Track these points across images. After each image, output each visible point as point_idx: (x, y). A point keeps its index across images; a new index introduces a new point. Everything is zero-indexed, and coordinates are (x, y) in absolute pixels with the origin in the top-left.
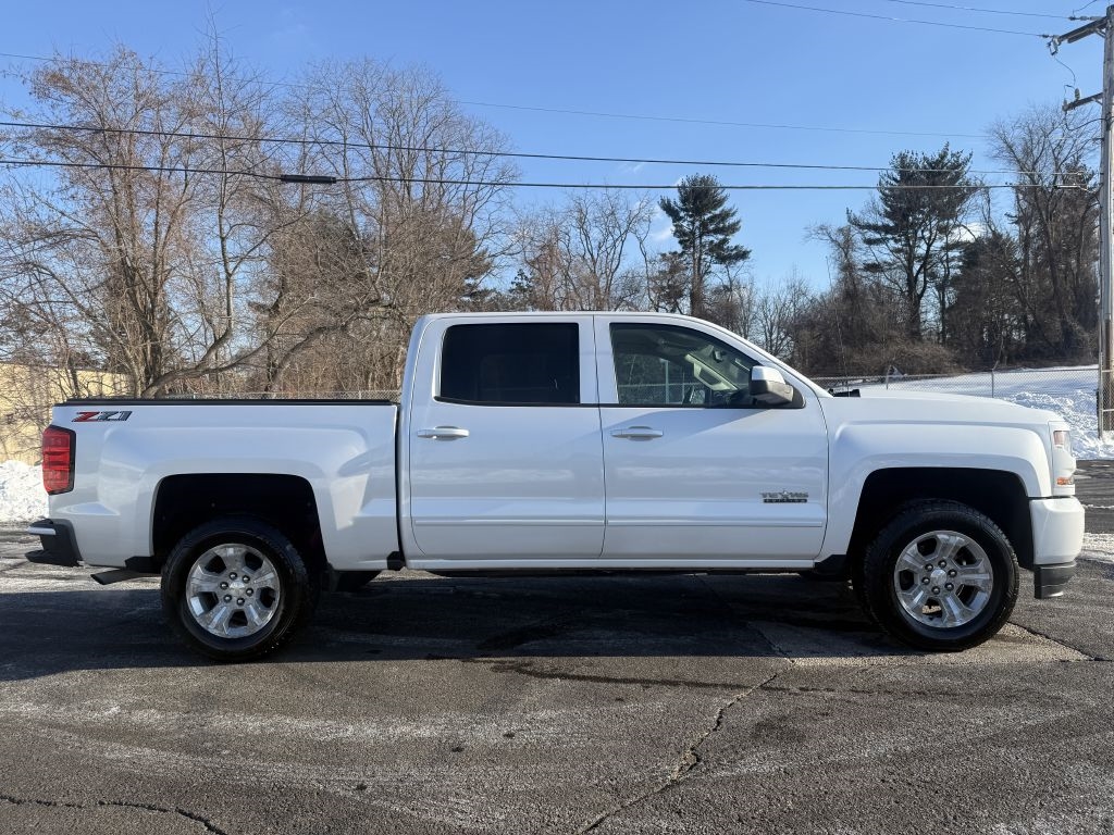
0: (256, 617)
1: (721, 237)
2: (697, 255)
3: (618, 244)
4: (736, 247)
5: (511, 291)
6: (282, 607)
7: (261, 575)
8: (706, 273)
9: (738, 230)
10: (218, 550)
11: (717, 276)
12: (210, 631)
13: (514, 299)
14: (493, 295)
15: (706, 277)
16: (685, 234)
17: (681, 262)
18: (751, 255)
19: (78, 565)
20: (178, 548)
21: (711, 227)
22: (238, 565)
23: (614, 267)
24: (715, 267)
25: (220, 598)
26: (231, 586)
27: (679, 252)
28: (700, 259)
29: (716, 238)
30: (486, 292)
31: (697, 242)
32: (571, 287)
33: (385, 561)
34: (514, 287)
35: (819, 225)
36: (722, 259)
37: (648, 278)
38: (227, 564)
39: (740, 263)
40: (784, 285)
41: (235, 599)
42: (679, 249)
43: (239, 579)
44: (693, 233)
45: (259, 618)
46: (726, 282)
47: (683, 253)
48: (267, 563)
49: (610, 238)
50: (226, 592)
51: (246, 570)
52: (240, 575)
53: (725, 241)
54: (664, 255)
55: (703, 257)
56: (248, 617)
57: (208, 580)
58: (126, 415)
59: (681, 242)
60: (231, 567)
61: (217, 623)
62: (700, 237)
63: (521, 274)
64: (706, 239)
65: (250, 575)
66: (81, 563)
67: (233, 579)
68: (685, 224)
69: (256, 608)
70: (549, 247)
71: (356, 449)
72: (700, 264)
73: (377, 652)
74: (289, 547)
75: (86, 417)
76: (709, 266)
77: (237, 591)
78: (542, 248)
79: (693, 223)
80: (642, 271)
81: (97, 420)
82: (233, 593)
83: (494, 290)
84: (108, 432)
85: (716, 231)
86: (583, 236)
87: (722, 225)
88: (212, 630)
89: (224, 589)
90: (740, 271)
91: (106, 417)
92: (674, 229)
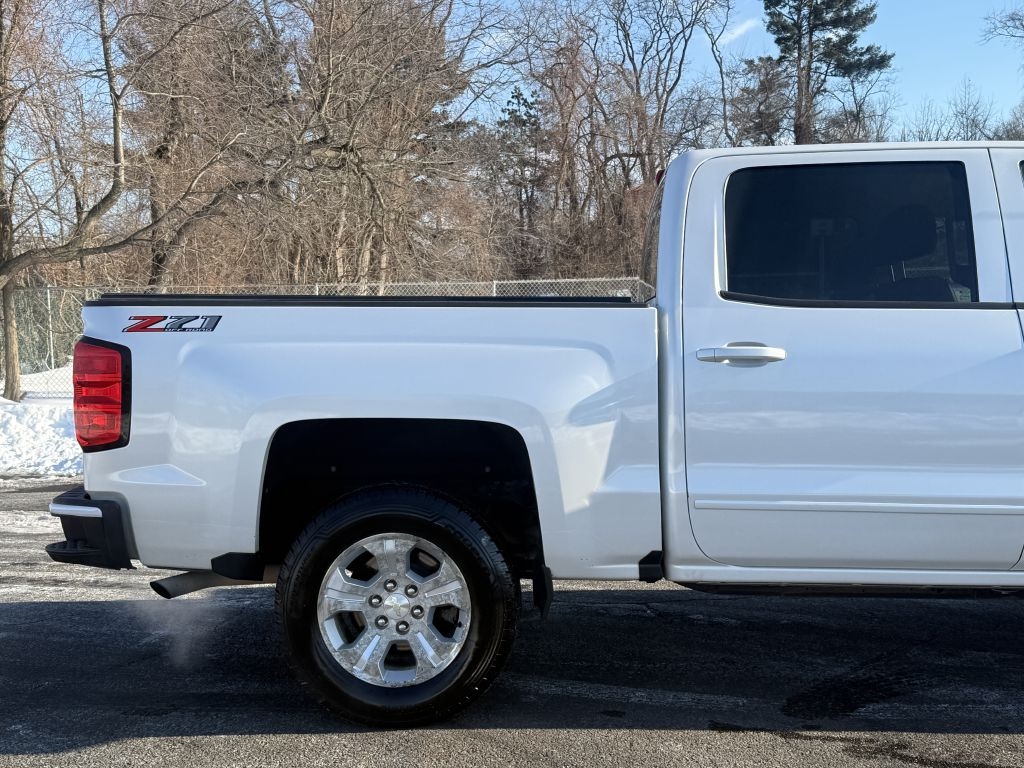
0: (431, 653)
1: (843, 32)
2: (803, 63)
3: (679, 46)
4: (869, 49)
5: (501, 123)
6: (475, 638)
7: (438, 584)
8: (819, 91)
9: (871, 20)
10: (369, 544)
11: (836, 96)
12: (357, 675)
13: (505, 136)
14: (473, 129)
15: (819, 98)
16: (785, 28)
17: (779, 74)
18: (892, 62)
19: (130, 566)
20: (304, 539)
21: (829, 16)
22: (401, 567)
23: (670, 83)
24: (834, 82)
25: (370, 621)
26: (387, 602)
27: (776, 57)
28: (810, 68)
29: (834, 35)
30: (458, 126)
31: (805, 41)
32: (601, 117)
33: (636, 566)
34: (507, 117)
35: (1009, 12)
36: (846, 69)
37: (724, 101)
38: (382, 566)
39: (874, 75)
40: (950, 112)
41: (392, 623)
42: (775, 52)
43: (400, 590)
44: (797, 25)
45: (435, 656)
46: (851, 106)
47: (781, 59)
48: (448, 566)
49: (665, 35)
50: (379, 612)
51: (412, 578)
52: (402, 583)
53: (850, 39)
54: (750, 63)
55: (814, 65)
56: (417, 654)
57: (352, 592)
58: (213, 323)
59: (778, 41)
60: (387, 572)
61: (365, 661)
62: (811, 33)
63: (518, 95)
64: (818, 35)
65: (418, 584)
66: (134, 563)
67: (389, 591)
68: (785, 11)
69: (429, 639)
70: (569, 52)
71: (594, 380)
72: (809, 76)
73: (620, 714)
74: (485, 540)
75: (145, 325)
76: (824, 81)
77: (397, 610)
78: (560, 52)
79: (798, 10)
80: (714, 90)
81: (163, 330)
82: (389, 613)
83: (472, 123)
84: (185, 350)
85: (836, 23)
86: (621, 33)
87: (845, 13)
88: (359, 672)
89: (375, 606)
90: (873, 90)
91: (179, 325)
92: (768, 19)
